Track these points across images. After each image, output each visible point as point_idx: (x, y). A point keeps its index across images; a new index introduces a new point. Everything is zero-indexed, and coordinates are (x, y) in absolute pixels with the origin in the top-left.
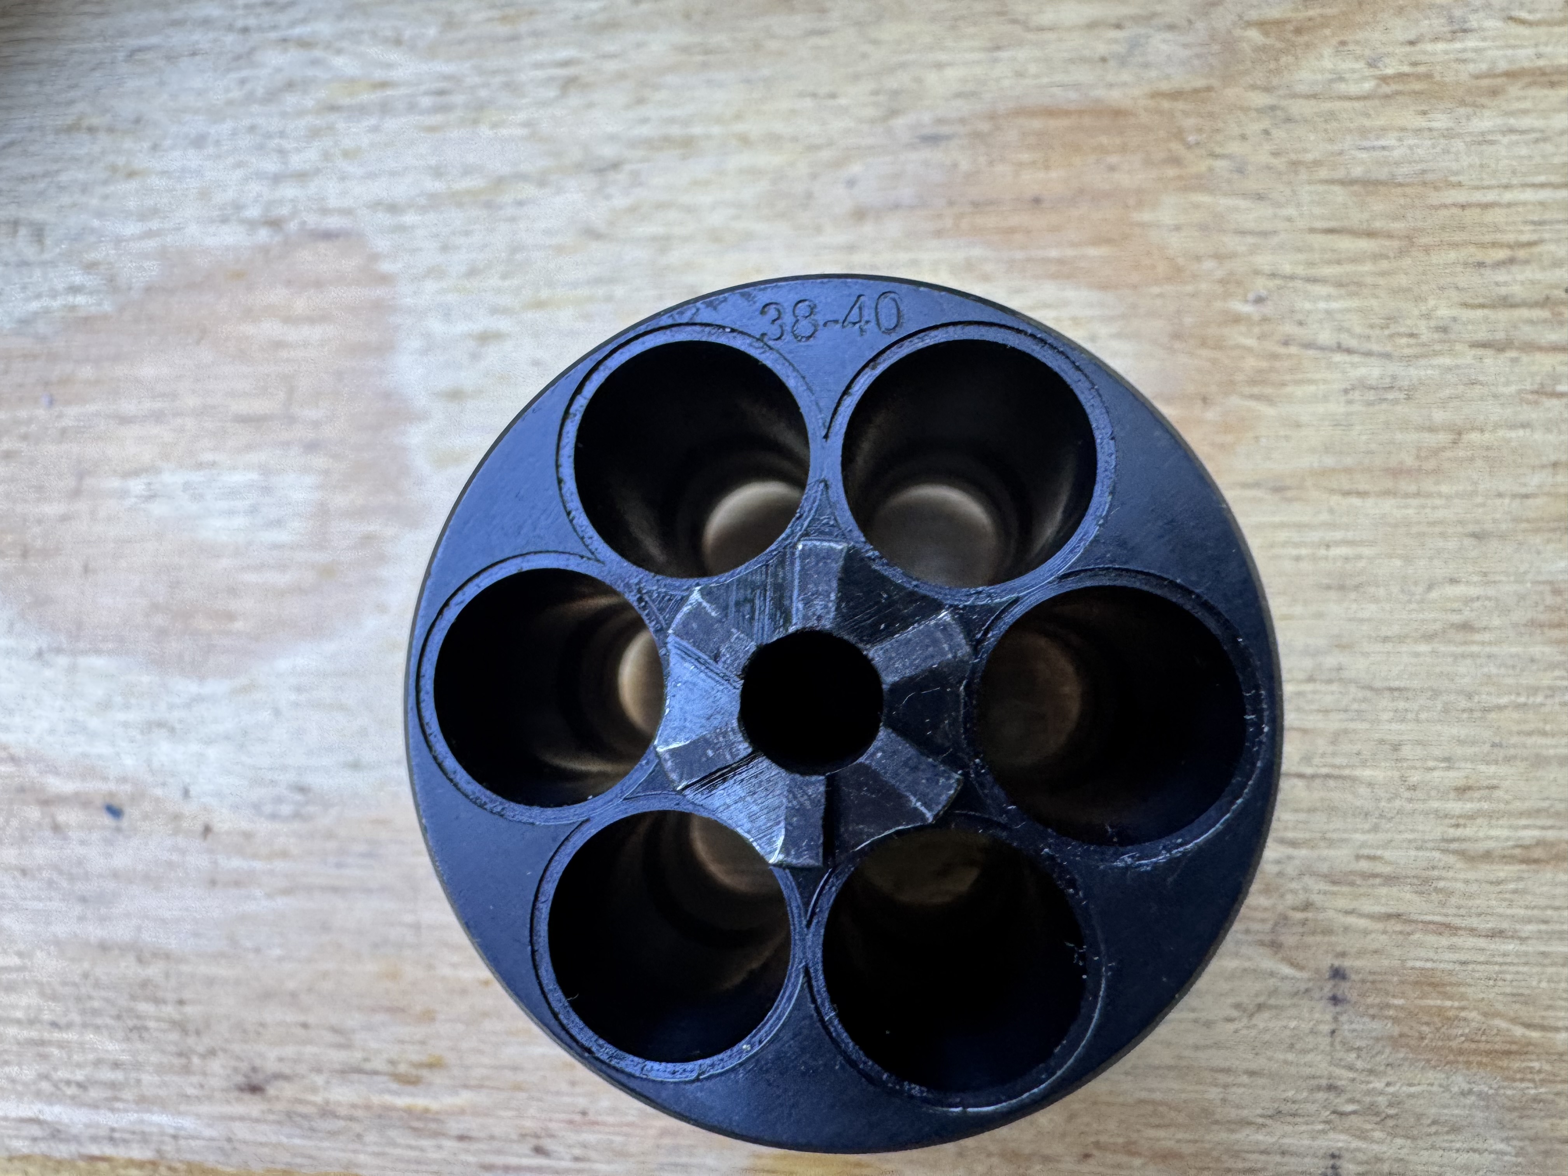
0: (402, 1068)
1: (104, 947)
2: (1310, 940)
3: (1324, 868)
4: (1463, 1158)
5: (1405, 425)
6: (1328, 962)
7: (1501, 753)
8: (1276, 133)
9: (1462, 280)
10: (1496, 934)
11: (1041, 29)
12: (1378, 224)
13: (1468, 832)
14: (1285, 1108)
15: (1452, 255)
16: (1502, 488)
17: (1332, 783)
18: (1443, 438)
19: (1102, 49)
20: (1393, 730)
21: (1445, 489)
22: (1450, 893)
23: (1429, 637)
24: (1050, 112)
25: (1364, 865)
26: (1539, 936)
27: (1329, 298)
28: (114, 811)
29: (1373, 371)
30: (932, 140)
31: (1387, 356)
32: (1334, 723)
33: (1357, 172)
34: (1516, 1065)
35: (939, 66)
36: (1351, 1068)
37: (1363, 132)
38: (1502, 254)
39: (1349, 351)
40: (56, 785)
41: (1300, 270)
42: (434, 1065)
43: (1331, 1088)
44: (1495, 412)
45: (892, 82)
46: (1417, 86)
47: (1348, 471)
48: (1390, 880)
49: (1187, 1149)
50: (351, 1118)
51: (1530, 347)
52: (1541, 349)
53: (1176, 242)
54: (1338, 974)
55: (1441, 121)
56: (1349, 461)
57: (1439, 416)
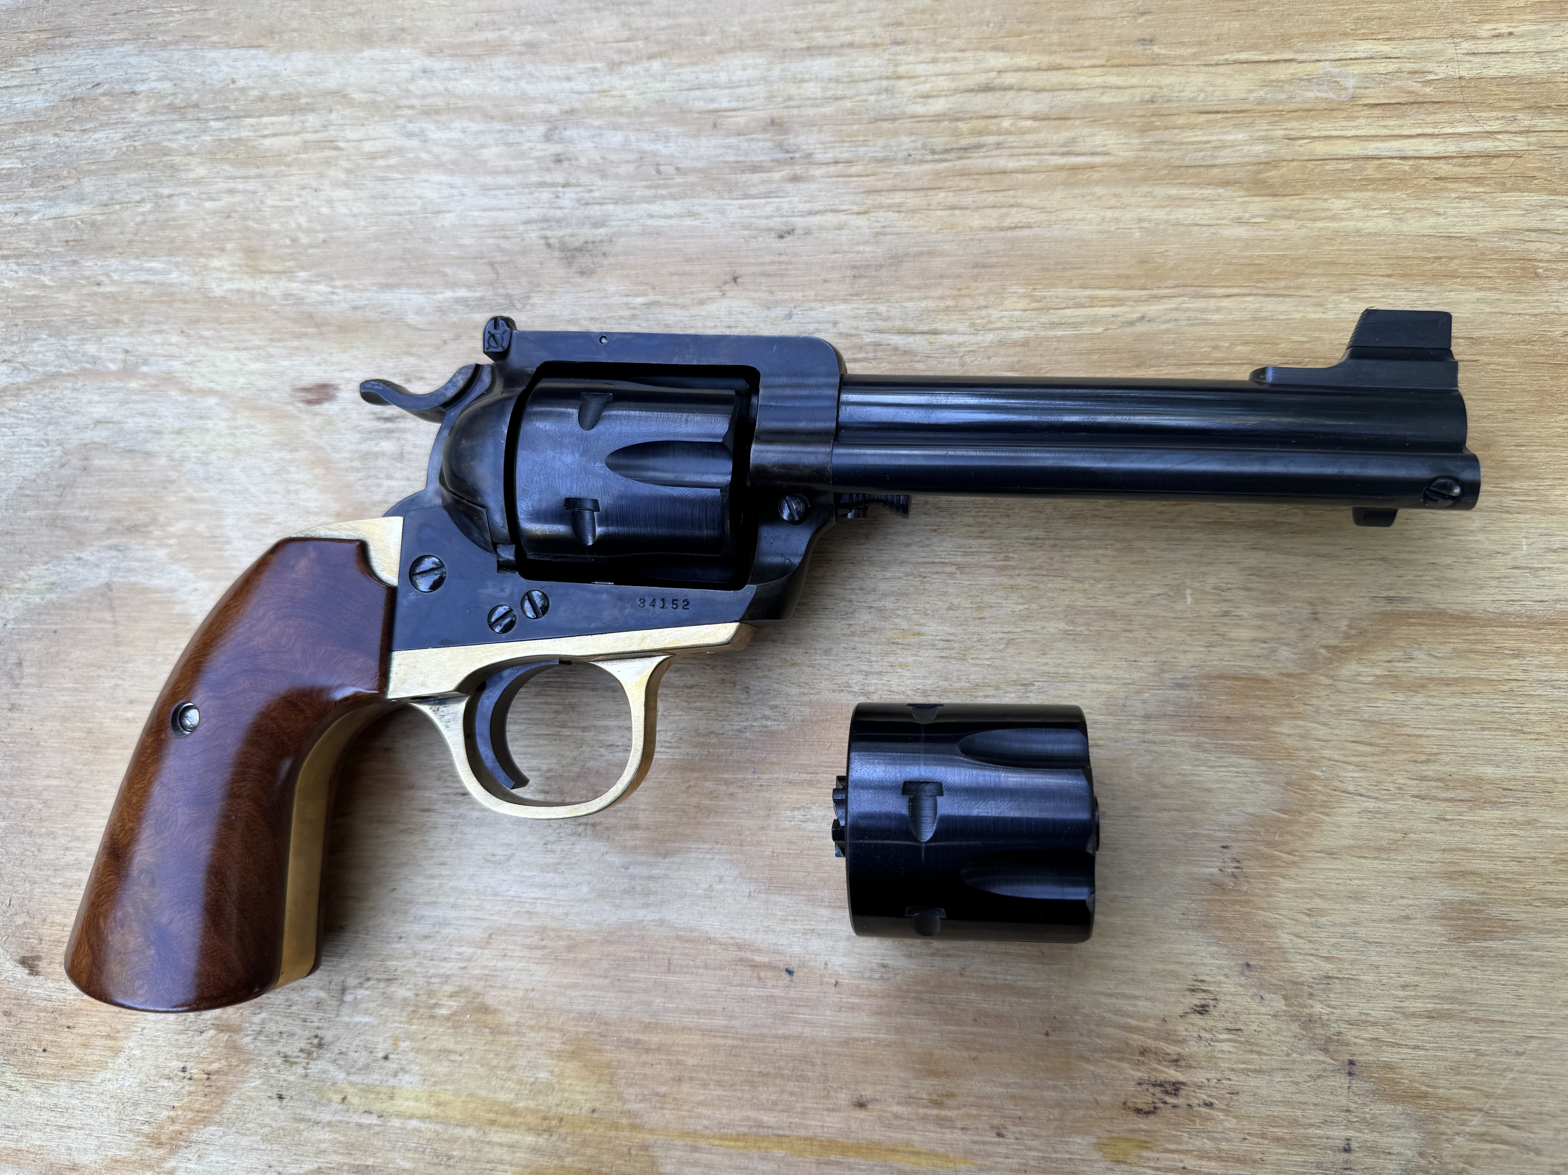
0: (934, 1097)
1: (786, 1038)
2: (1340, 1048)
3: (1346, 1018)
4: (1401, 1141)
5: (1384, 829)
6: (1348, 1057)
7: (1420, 972)
8: (1332, 696)
9: (1408, 768)
10: (1417, 1047)
11: (1230, 640)
12: (1373, 740)
13: (1406, 1004)
14: (1329, 1119)
15: (1404, 756)
16: (1422, 858)
17: (1351, 982)
18: (1399, 836)
19: (1257, 651)
20: (1375, 959)
21: (1399, 858)
22: (1398, 1030)
23: (1392, 921)
24: (1235, 678)
25: (1364, 1017)
26: (1434, 1049)
27: (1353, 771)
28: (790, 972)
29: (1371, 805)
30: (1181, 686)
31: (1376, 798)
32: (1352, 956)
33: (1366, 716)
34: (1423, 1102)
35: (1185, 652)
36: (1356, 1103)
37: (1369, 700)
38: (1424, 758)
39: (1361, 795)
40: (758, 958)
41: (1342, 758)
42: (950, 1095)
43: (1348, 1111)
44: (1421, 826)
45: (1163, 658)
46: (1391, 680)
47: (1359, 847)
48: (1374, 1024)
49: (1287, 1137)
50: (909, 1119)
51: (1436, 799)
52: (1439, 800)
53: (1289, 741)
54: (1351, 1063)
55: (1401, 697)
56: (1360, 843)
57: (1398, 826)
